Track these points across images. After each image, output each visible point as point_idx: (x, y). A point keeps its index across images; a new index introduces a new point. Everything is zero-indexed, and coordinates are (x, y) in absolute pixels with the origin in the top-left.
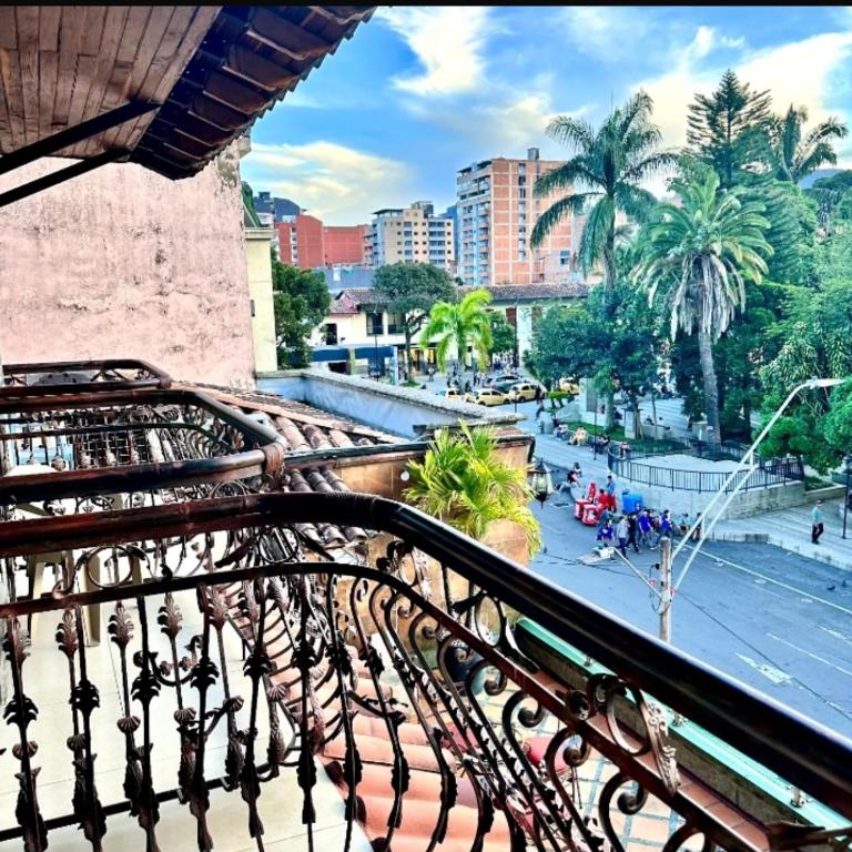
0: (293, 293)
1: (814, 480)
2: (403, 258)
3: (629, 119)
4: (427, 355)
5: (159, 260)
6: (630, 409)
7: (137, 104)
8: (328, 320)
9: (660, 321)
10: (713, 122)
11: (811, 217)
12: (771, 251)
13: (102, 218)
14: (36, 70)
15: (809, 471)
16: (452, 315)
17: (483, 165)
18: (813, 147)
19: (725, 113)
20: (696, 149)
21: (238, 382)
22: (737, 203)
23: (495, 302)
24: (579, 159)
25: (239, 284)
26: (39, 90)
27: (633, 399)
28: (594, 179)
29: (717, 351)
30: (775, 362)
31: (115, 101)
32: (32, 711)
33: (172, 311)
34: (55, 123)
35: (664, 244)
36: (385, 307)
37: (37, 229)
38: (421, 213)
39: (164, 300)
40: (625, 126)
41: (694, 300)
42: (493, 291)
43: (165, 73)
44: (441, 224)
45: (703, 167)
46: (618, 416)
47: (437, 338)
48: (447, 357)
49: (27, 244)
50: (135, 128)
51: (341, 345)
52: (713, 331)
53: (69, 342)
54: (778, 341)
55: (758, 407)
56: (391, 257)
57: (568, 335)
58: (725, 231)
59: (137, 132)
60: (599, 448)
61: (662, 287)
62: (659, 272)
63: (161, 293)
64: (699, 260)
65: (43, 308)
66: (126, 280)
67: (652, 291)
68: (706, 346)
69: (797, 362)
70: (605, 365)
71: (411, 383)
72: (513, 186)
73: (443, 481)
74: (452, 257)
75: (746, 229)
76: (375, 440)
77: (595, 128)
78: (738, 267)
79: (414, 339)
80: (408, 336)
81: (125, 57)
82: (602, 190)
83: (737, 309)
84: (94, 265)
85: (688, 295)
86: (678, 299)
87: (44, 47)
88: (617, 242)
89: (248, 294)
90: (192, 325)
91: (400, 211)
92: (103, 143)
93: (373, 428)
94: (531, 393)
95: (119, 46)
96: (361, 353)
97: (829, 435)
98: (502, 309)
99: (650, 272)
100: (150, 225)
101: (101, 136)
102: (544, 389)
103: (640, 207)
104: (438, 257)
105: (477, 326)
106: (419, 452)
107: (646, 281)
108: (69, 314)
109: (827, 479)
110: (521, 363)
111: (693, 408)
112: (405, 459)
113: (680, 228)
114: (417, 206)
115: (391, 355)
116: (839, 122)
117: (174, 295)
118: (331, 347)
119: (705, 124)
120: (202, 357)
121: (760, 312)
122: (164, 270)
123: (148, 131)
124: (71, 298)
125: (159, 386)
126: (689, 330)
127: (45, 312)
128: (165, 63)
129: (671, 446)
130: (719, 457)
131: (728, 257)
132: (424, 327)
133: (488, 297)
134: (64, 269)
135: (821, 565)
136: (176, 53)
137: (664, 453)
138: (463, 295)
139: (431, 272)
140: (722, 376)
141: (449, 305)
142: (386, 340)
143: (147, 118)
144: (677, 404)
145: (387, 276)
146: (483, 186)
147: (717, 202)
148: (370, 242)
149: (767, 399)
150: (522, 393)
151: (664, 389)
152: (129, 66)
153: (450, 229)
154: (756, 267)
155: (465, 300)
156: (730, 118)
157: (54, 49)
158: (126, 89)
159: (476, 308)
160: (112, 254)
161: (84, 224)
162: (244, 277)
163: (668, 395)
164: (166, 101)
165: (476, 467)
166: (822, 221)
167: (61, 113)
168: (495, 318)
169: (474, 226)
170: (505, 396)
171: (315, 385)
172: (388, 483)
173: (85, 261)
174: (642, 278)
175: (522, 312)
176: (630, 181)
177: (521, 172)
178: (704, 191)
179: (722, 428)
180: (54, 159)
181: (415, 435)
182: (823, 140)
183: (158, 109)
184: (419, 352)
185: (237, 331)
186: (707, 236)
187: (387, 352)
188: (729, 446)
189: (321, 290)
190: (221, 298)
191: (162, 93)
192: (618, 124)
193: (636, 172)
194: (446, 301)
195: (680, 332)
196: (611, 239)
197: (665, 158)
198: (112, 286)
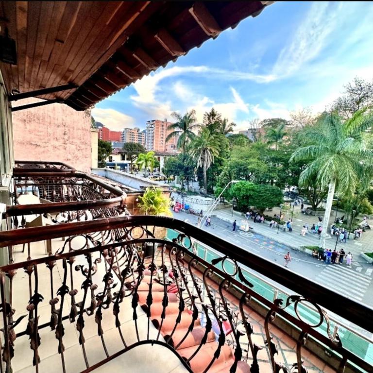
0: (102, 147)
1: (226, 203)
2: (131, 141)
3: (190, 115)
4: (137, 167)
5: (65, 134)
6: (187, 184)
7: (71, 85)
8: (111, 155)
9: (195, 164)
10: (209, 119)
11: (228, 143)
12: (220, 150)
13: (47, 120)
14: (38, 66)
15: (226, 201)
16: (144, 157)
17: (153, 121)
18: (229, 128)
19: (212, 117)
20: (205, 125)
21: (86, 170)
22: (213, 138)
23: (155, 155)
24: (178, 123)
25: (89, 143)
26: (38, 74)
27: (188, 181)
28: (181, 128)
29: (207, 172)
30: (220, 176)
31: (64, 83)
32: (40, 298)
33: (67, 149)
34: (40, 87)
35: (197, 146)
36: (126, 153)
37: (25, 120)
38: (136, 130)
39: (65, 146)
40: (189, 117)
41: (203, 159)
42: (155, 152)
43: (84, 76)
44: (141, 134)
45: (206, 129)
46: (184, 185)
47: (140, 162)
48: (142, 168)
49: (21, 125)
50: (68, 93)
51: (113, 162)
52: (207, 167)
53: (34, 155)
54: (221, 171)
55: (215, 186)
56: (128, 140)
57: (173, 165)
58: (210, 144)
59: (69, 94)
60: (179, 193)
61: (196, 156)
62: (195, 152)
63: (64, 144)
64: (204, 150)
65: (25, 144)
66: (54, 139)
67: (194, 156)
68: (205, 170)
69: (225, 176)
70: (182, 173)
71: (132, 173)
72: (160, 127)
73: (148, 201)
74: (144, 142)
75: (215, 144)
76: (128, 189)
77: (182, 116)
78: (213, 153)
79: (133, 162)
80: (132, 161)
81: (72, 68)
82: (183, 131)
83: (212, 163)
84: (44, 133)
85: (201, 158)
86: (199, 159)
87: (43, 59)
88: (186, 144)
89: (91, 146)
90: (74, 153)
91: (131, 129)
92: (56, 96)
93: (126, 186)
94: (163, 178)
95: (71, 64)
96: (119, 165)
97: (230, 193)
98: (157, 157)
99: (194, 152)
100: (63, 124)
101: (56, 93)
102: (166, 178)
103: (192, 136)
104: (140, 142)
105: (150, 161)
106: (142, 194)
107: (193, 154)
108: (34, 147)
109: (229, 203)
110: (161, 171)
111: (201, 185)
112: (138, 195)
113: (200, 142)
114: (135, 128)
115: (127, 166)
116: (235, 123)
117: (68, 145)
118: (110, 163)
119: (207, 119)
120: (76, 162)
121: (217, 164)
122: (66, 137)
123: (72, 94)
124: (35, 142)
125: (72, 171)
126: (201, 166)
127: (26, 145)
128: (85, 72)
129: (196, 193)
130: (206, 197)
131: (211, 150)
132: (136, 160)
133: (154, 154)
134: (33, 134)
135: (227, 222)
136: (90, 70)
137: (194, 195)
138: (147, 152)
139: (139, 146)
140: (208, 178)
141: (144, 155)
142: (126, 162)
143: (73, 90)
144: (197, 183)
145: (127, 145)
146: (153, 126)
147: (209, 138)
148: (122, 136)
149: (217, 184)
150: (161, 178)
151: (194, 180)
152: (72, 71)
153: (144, 135)
154: (216, 153)
155: (148, 154)
156: (213, 118)
157: (47, 60)
158: (69, 80)
159: (150, 156)
160: (50, 131)
161: (41, 121)
162: (90, 141)
163: (195, 181)
164: (81, 86)
165: (157, 198)
166: (230, 144)
167: (44, 83)
168: (155, 159)
169: (150, 135)
170: (156, 179)
171: (109, 173)
172: (132, 201)
173: (41, 132)
174: (192, 153)
175: (162, 158)
176: (189, 130)
177: (162, 124)
178: (206, 134)
179: (207, 190)
180: (37, 99)
181: (140, 189)
182: (231, 126)
183: (78, 88)
184: (134, 166)
185: (87, 156)
186: (206, 145)
187: (126, 165)
188: (208, 194)
189: (110, 147)
190: (83, 147)
191: (80, 83)
192: (188, 116)
193: (191, 128)
194: (143, 153)
195: (199, 166)
196: (184, 143)
197: (198, 125)
198: (49, 140)
